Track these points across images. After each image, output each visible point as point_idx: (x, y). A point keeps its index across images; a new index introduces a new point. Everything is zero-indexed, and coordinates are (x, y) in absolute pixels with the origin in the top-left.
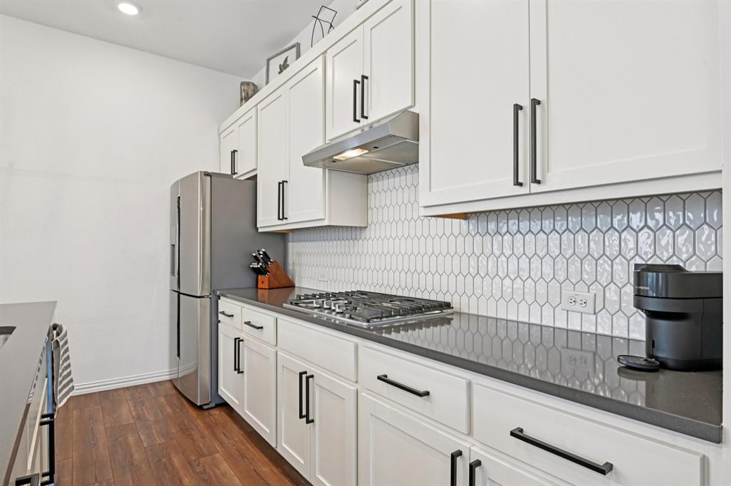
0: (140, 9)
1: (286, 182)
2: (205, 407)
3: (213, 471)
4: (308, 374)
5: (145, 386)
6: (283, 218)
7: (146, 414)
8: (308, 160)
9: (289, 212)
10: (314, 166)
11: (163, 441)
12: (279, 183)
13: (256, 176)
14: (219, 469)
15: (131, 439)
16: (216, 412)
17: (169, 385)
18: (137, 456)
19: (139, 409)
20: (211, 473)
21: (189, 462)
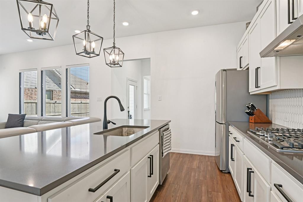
1: (260, 68)
2: (223, 172)
3: (215, 199)
4: (252, 170)
5: (205, 156)
6: (258, 87)
7: (201, 167)
9: (261, 84)
11: (202, 179)
12: (256, 69)
13: (249, 67)
14: (218, 200)
15: (193, 174)
16: (227, 175)
17: (213, 158)
18: (192, 181)
19: (200, 164)
20: (214, 200)
21: (207, 191)
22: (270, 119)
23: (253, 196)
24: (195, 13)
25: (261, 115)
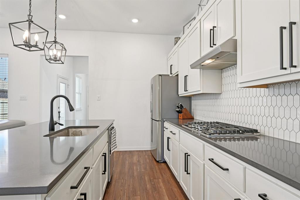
0: (139, 20)
1: (187, 76)
2: (159, 162)
3: (157, 185)
4: (188, 154)
5: (142, 151)
6: (186, 91)
7: (141, 160)
8: (193, 66)
9: (188, 88)
10: (196, 68)
11: (144, 171)
12: (185, 76)
13: (178, 74)
14: (159, 185)
15: (135, 168)
16: (163, 164)
17: (150, 152)
18: (135, 174)
19: (139, 158)
20: (156, 186)
21: (150, 180)
22: (193, 116)
23: (189, 174)
24: (135, 21)
25: (187, 113)
